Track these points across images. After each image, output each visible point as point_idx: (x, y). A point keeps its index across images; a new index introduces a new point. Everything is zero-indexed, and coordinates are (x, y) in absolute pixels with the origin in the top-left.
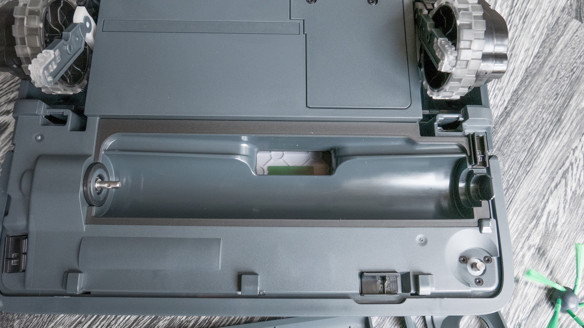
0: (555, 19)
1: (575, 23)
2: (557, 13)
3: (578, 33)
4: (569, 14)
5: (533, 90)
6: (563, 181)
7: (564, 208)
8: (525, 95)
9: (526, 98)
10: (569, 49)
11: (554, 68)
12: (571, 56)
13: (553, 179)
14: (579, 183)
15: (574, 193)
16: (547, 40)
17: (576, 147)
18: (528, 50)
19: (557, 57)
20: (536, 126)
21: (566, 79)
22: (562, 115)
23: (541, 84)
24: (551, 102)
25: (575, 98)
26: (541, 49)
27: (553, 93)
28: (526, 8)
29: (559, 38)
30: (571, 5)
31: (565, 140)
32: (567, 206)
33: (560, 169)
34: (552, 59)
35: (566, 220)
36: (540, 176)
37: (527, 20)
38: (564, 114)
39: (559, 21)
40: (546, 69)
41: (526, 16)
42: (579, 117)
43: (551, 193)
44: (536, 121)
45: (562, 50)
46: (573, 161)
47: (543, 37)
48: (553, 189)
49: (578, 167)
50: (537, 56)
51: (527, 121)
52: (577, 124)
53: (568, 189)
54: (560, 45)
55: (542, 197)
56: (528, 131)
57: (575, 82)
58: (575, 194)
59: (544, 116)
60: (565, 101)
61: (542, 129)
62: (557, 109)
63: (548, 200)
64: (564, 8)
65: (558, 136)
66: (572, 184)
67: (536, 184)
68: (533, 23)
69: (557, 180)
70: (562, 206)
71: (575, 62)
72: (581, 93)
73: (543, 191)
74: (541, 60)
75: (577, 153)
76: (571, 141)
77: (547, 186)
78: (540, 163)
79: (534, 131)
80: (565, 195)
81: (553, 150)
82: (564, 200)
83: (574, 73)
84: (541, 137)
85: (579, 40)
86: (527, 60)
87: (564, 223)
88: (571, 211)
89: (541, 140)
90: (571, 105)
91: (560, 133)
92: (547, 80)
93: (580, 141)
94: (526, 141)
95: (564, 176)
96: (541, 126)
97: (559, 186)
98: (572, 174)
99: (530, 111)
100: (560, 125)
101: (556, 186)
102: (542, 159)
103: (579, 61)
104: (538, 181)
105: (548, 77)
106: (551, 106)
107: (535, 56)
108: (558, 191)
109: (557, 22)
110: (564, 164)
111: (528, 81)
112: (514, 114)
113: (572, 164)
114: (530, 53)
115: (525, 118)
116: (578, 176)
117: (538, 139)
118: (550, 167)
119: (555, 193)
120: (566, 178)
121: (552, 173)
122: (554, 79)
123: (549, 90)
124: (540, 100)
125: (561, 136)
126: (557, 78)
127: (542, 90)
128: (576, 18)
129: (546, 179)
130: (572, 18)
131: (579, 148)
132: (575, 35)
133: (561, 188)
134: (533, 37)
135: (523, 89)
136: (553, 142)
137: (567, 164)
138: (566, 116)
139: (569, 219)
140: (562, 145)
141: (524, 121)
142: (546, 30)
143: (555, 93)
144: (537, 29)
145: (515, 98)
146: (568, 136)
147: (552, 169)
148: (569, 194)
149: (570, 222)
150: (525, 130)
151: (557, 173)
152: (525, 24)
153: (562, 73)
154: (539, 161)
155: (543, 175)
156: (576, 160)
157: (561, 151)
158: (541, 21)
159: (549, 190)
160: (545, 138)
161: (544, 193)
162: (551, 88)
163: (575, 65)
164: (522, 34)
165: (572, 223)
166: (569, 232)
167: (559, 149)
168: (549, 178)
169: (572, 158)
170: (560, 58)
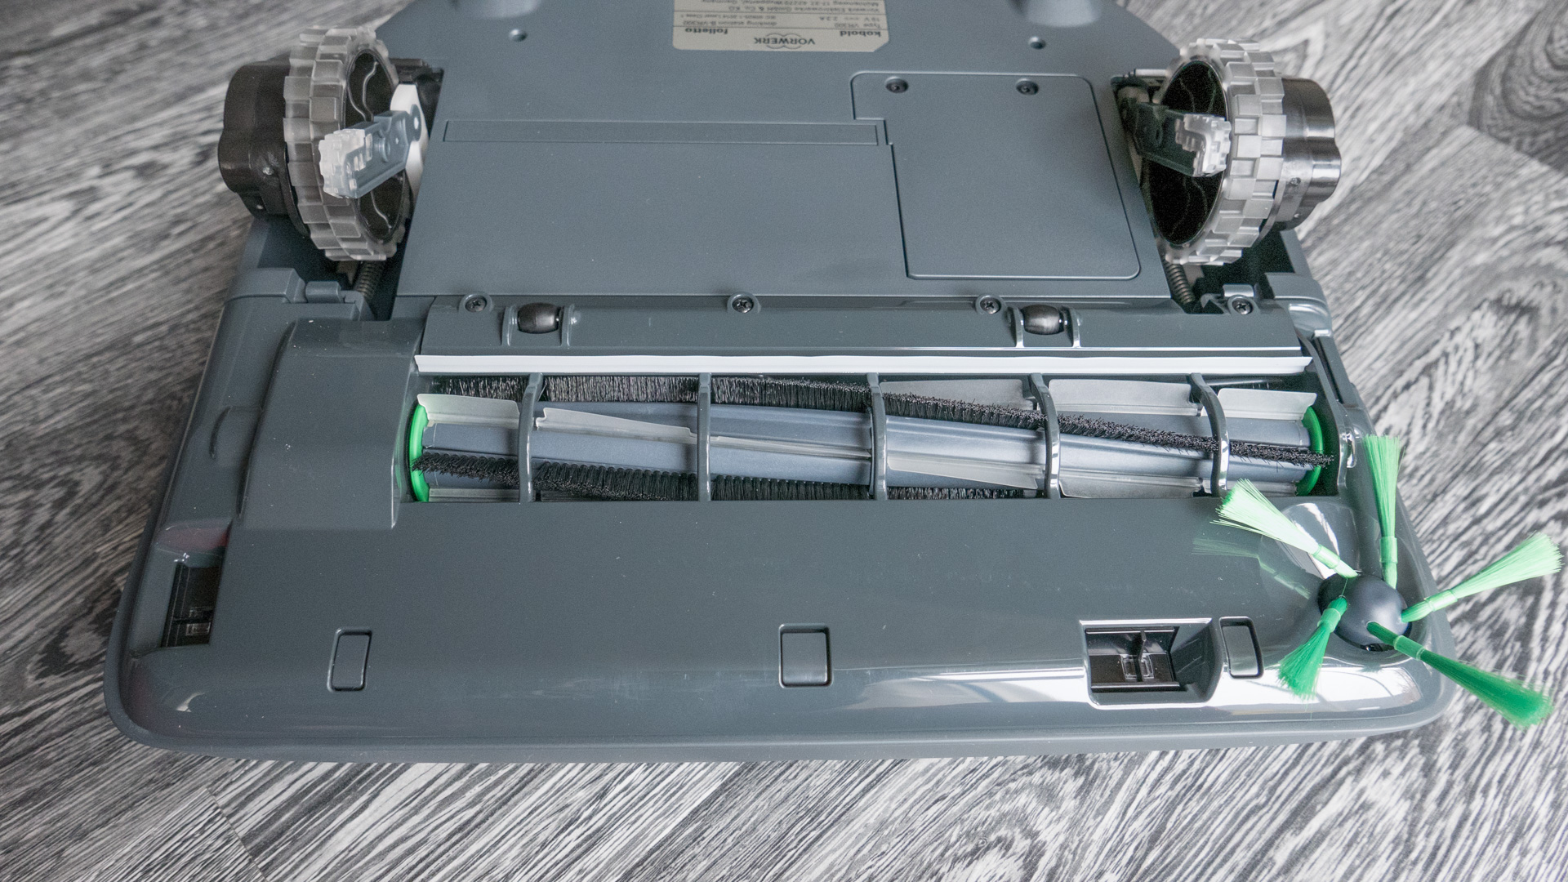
0: (1422, 121)
1: (1466, 133)
2: (1428, 111)
3: (1474, 147)
4: (1453, 116)
5: (1365, 222)
6: (1424, 381)
7: (1424, 426)
8: (1346, 228)
9: (1348, 233)
10: (1450, 170)
11: (1411, 196)
12: (1455, 179)
13: (1401, 373)
14: (1462, 390)
15: (1450, 405)
16: (1403, 150)
17: (1458, 329)
18: (1359, 158)
19: (1422, 179)
20: (1366, 281)
21: (1440, 215)
22: (1427, 271)
23: (1384, 216)
24: (1404, 246)
25: (1460, 247)
26: (1388, 163)
27: (1409, 233)
28: (1358, 96)
29: (1429, 149)
30: (1459, 104)
31: (1434, 312)
32: (1431, 425)
33: (1419, 357)
34: (1410, 181)
35: (1427, 449)
36: (1371, 365)
37: (1360, 114)
38: (1434, 270)
39: (1432, 124)
40: (1396, 193)
41: (1358, 109)
42: (1468, 280)
43: (1395, 396)
44: (1367, 273)
45: (1433, 170)
46: (1450, 349)
47: (1393, 144)
48: (1399, 390)
49: (1460, 362)
50: (1379, 171)
51: (1348, 270)
52: (1462, 291)
53: (1436, 396)
54: (1431, 161)
55: (1373, 400)
56: (1348, 286)
57: (1461, 222)
58: (1452, 407)
59: (1388, 266)
60: (1435, 251)
61: (1381, 285)
62: (1418, 260)
63: (1385, 408)
64: (1442, 108)
65: (1417, 305)
66: (1445, 389)
67: (1360, 375)
68: (1374, 119)
69: (1409, 375)
70: (1419, 423)
71: (1463, 192)
72: (1472, 242)
73: (1376, 390)
74: (1386, 178)
75: (1459, 338)
76: (1444, 318)
77: (1386, 384)
78: (1373, 342)
79: (1363, 288)
80: (1428, 405)
81: (1404, 325)
82: (1426, 413)
83: (1459, 208)
84: (1376, 299)
85: (1473, 159)
86: (1355, 174)
87: (1424, 453)
88: (1440, 436)
89: (1378, 306)
90: (1449, 259)
91: (1422, 300)
92: (1398, 211)
93: (1468, 318)
94: (1343, 300)
95: (1427, 370)
96: (1377, 282)
97: (1413, 388)
98: (1446, 372)
99: (1355, 255)
100: (1423, 286)
101: (1407, 387)
102: (1377, 336)
103: (1471, 192)
104: (1365, 370)
105: (1401, 206)
106: (1402, 253)
107: (1374, 172)
108: (1411, 395)
109: (1426, 125)
110: (1427, 352)
111: (1353, 207)
112: (1320, 254)
113: (1446, 355)
114: (1363, 163)
115: (1345, 264)
116: (1460, 377)
117: (1371, 302)
118: (1395, 353)
119: (1403, 397)
120: (1430, 376)
121: (1400, 362)
122: (1414, 209)
123: (1400, 228)
124: (1380, 240)
125: (1424, 305)
126: (1420, 210)
127: (1385, 226)
128: (1470, 123)
129: (1384, 371)
130: (1460, 125)
131: (1466, 329)
132: (1468, 148)
133: (1419, 393)
134: (1371, 141)
135: (1342, 217)
136: (1404, 312)
137: (1435, 353)
138: (1435, 274)
139: (1434, 448)
140: (1424, 320)
141: (1340, 268)
142: (1399, 136)
143: (1414, 234)
144: (1382, 128)
145: (1323, 229)
146: (1439, 307)
147: (1400, 356)
148: (1438, 405)
149: (1436, 454)
150: (1342, 284)
151: (1411, 364)
152: (1356, 121)
153: (1433, 205)
154: (1369, 338)
155: (1379, 364)
156: (1457, 348)
157: (1422, 328)
158: (1390, 120)
159: (1390, 391)
160: (1386, 304)
161: (1379, 393)
162: (1406, 224)
163: (1462, 196)
164: (1347, 133)
165: (1442, 456)
166: (1433, 472)
167: (1419, 325)
168: (1392, 369)
169: (1445, 344)
170: (1428, 182)
